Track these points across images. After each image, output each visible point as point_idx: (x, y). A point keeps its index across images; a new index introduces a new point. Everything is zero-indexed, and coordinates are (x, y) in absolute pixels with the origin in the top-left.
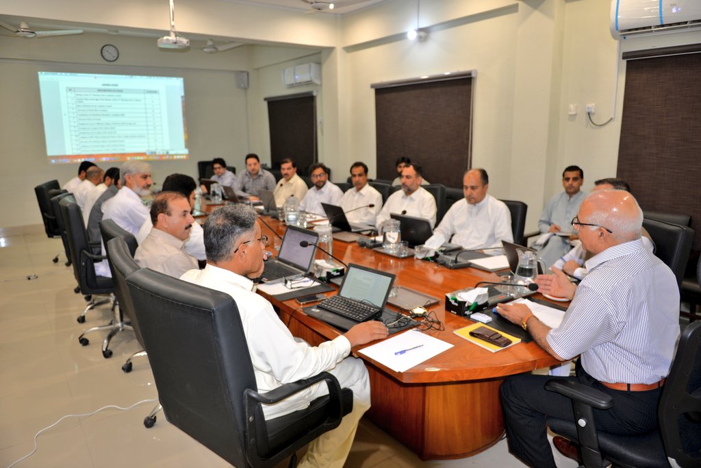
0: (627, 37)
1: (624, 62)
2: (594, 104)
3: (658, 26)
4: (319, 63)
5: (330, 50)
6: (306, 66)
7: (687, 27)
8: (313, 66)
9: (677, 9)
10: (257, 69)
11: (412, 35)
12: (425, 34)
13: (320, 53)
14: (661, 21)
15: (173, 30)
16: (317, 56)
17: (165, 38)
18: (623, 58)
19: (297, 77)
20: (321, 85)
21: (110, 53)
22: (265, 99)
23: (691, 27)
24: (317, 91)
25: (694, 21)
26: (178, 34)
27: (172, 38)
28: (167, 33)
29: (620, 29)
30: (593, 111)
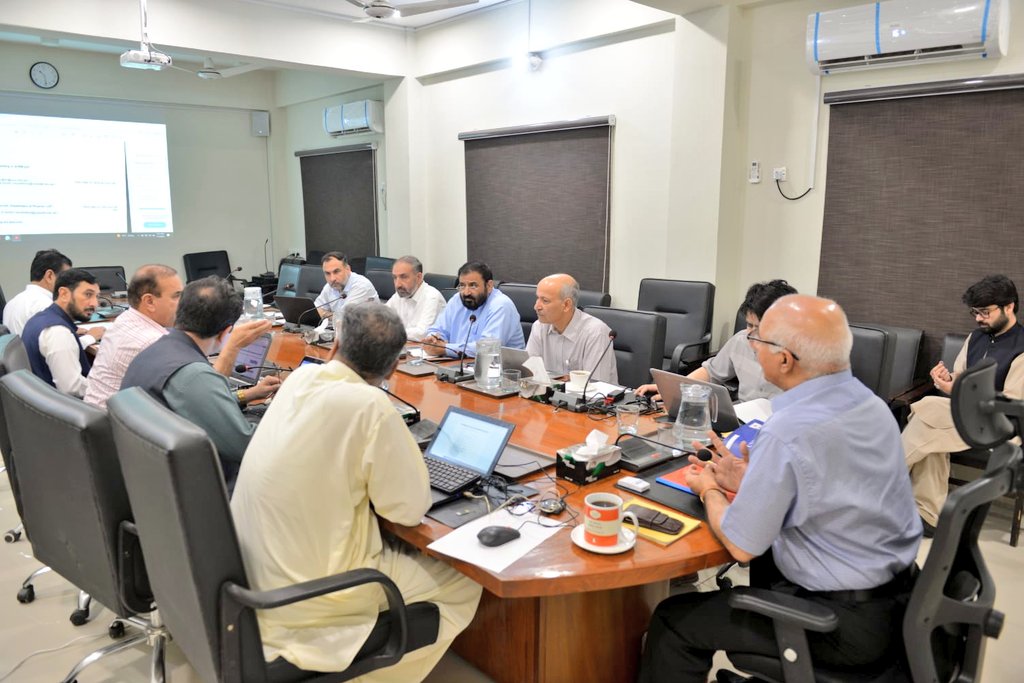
0: (831, 71)
1: (828, 106)
2: (784, 168)
3: (874, 56)
4: (380, 101)
5: (397, 80)
6: (361, 103)
7: (913, 58)
8: (371, 104)
9: (899, 32)
10: (284, 109)
11: (520, 62)
12: (540, 60)
13: (382, 85)
14: (878, 49)
15: (147, 42)
16: (377, 89)
17: (133, 52)
18: (825, 102)
19: (346, 121)
20: (384, 134)
21: (45, 76)
22: (297, 154)
23: (920, 57)
24: (377, 144)
25: (924, 50)
26: (154, 47)
27: (144, 53)
28: (136, 45)
29: (821, 58)
30: (784, 178)
